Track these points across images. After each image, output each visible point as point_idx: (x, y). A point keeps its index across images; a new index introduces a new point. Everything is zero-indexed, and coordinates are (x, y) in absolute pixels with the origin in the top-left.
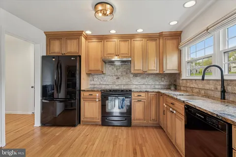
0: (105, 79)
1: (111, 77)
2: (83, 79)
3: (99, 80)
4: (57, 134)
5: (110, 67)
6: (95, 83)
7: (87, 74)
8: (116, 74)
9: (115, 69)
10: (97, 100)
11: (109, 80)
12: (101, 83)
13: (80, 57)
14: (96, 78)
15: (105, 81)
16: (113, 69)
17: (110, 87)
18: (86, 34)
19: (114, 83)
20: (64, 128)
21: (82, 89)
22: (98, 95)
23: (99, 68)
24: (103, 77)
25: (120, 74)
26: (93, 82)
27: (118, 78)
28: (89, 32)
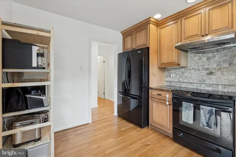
0: (187, 74)
1: (197, 72)
2: (153, 74)
3: (178, 76)
4: (122, 129)
5: (195, 56)
6: (172, 80)
7: (159, 68)
8: (206, 66)
9: (205, 59)
10: (167, 103)
11: (194, 77)
12: (181, 80)
13: (148, 48)
14: (172, 73)
15: (186, 78)
16: (200, 59)
17: (196, 87)
18: (155, 19)
19: (202, 81)
20: (131, 125)
21: (150, 86)
22: (168, 96)
23: (174, 59)
24: (182, 73)
25: (215, 66)
26: (169, 78)
27: (211, 73)
28: (158, 16)
